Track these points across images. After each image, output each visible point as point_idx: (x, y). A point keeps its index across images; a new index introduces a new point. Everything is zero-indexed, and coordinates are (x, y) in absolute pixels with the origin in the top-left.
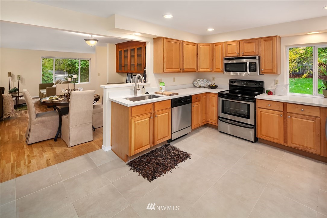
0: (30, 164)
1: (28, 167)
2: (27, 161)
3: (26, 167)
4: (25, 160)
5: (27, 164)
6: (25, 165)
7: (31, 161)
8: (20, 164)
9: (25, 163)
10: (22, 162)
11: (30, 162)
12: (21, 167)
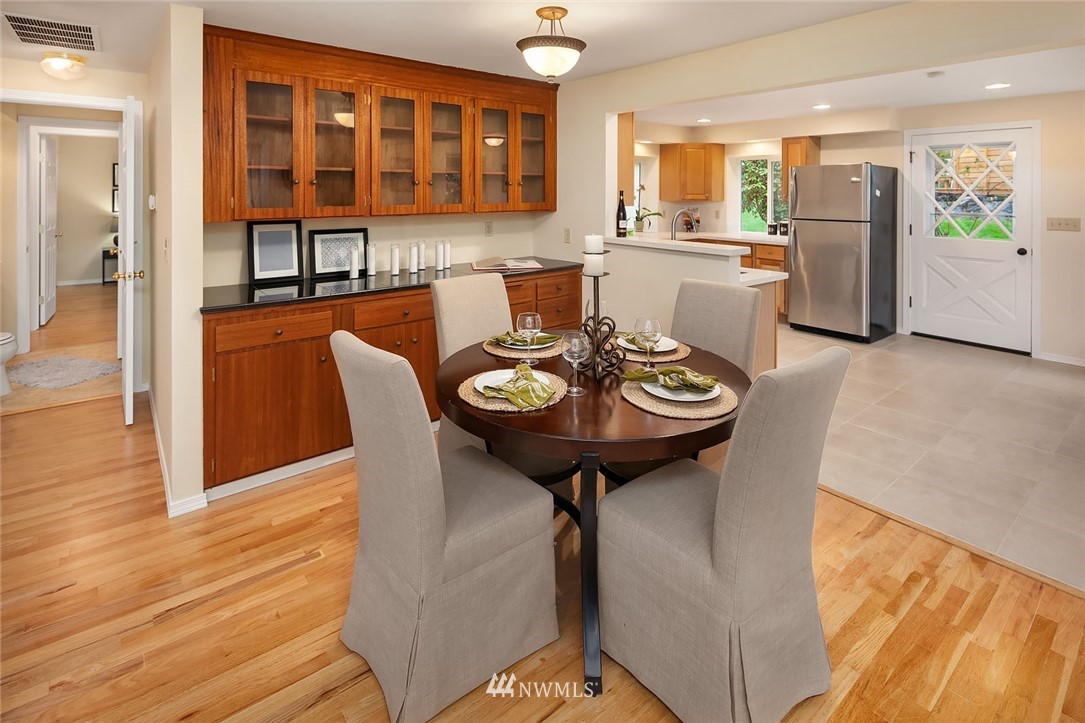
0: (921, 569)
1: (931, 567)
2: (917, 592)
3: (938, 572)
4: (918, 604)
5: (926, 581)
6: (934, 581)
7: (903, 579)
8: (947, 598)
9: (929, 590)
10: (934, 602)
11: (914, 578)
12: (953, 588)
